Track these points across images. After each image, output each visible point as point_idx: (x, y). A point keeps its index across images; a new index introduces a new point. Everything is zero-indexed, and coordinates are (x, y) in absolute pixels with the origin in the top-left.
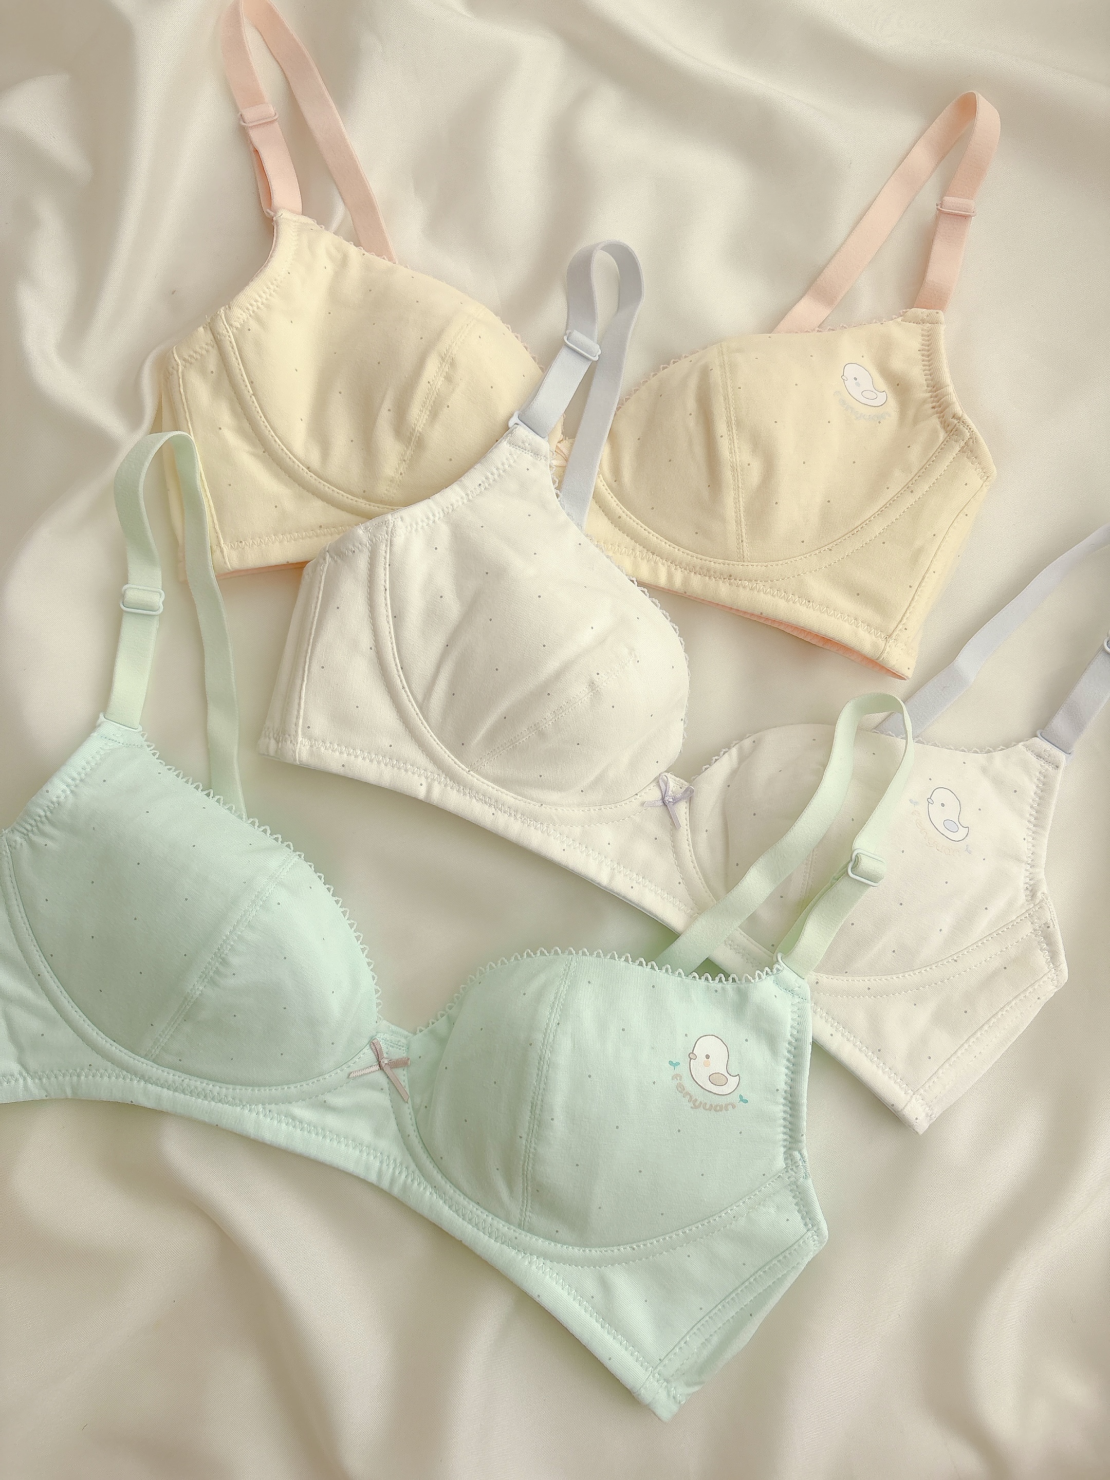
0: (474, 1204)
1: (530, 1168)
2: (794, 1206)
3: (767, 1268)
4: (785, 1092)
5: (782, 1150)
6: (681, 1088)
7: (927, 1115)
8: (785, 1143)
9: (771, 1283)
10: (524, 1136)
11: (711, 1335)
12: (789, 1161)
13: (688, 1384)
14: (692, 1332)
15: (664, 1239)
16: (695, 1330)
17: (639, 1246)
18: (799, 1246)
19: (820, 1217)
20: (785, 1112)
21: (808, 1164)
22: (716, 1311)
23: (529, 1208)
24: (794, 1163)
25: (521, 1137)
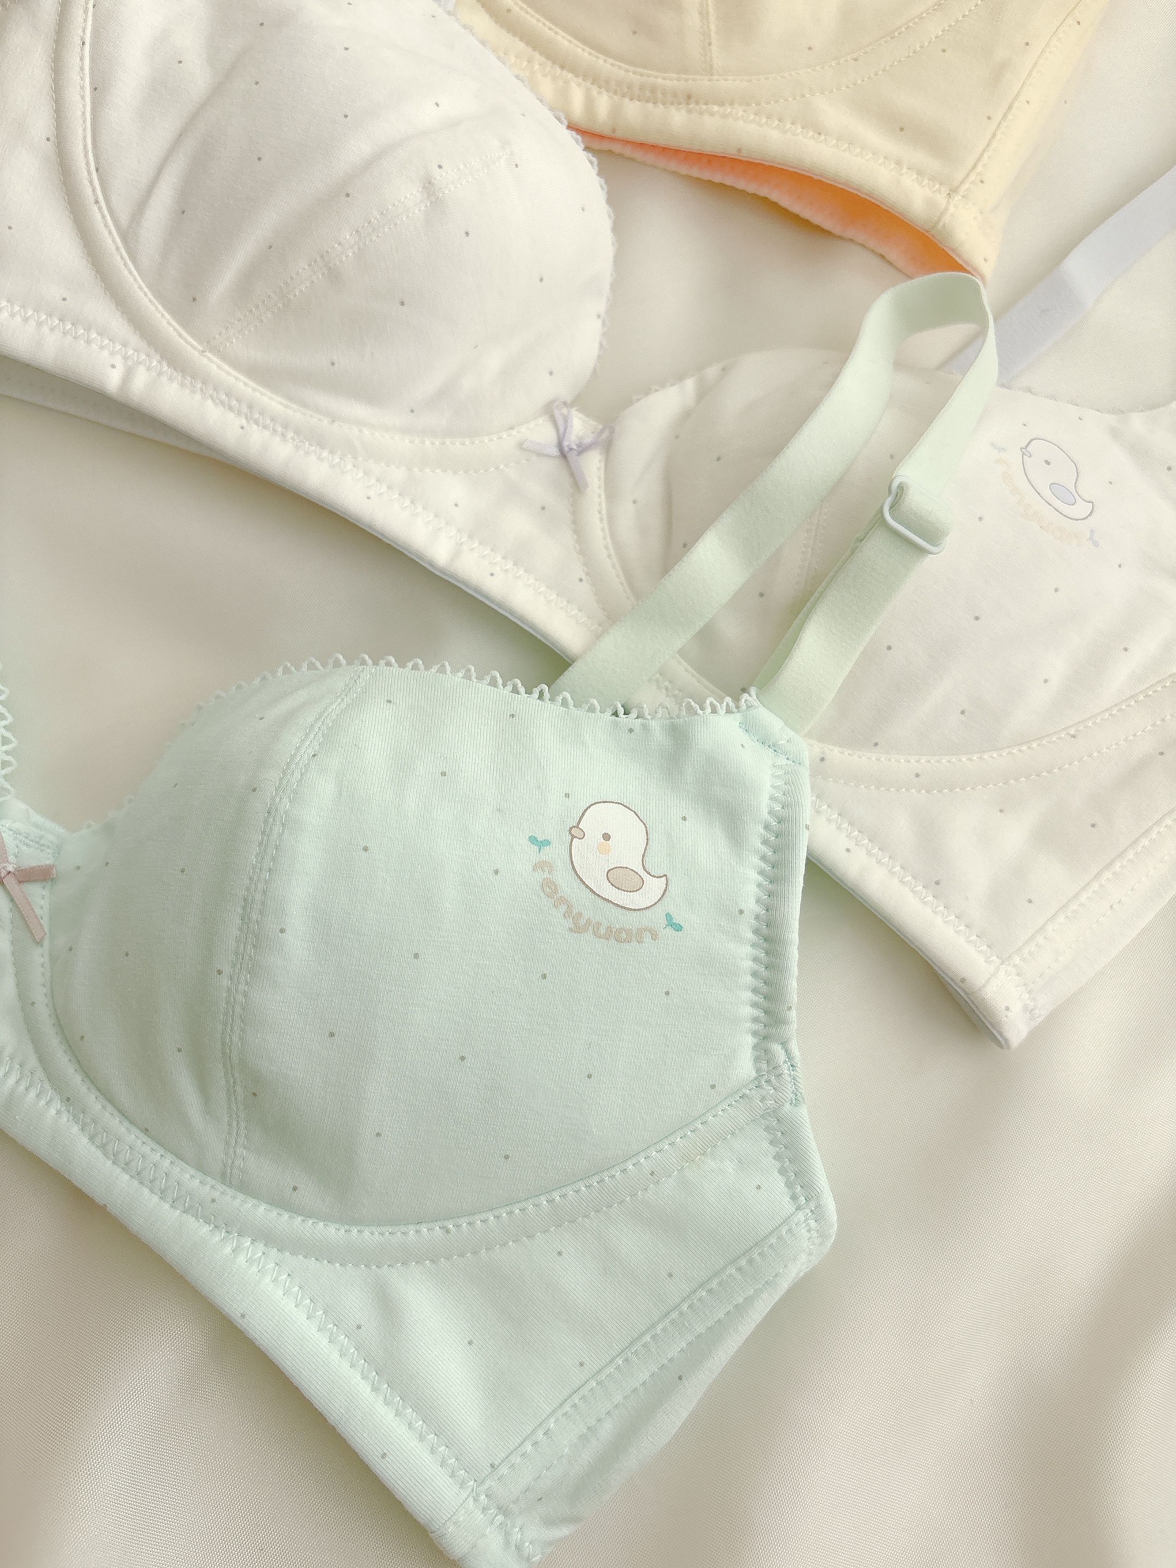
0: (138, 1131)
1: (235, 1039)
2: (773, 1161)
3: (714, 1284)
4: (757, 917)
5: (750, 1040)
6: (550, 888)
7: (1025, 1008)
8: (756, 1027)
9: (721, 1315)
10: (227, 969)
11: (599, 1420)
12: (764, 1066)
13: (549, 1522)
14: (559, 1413)
15: (510, 1213)
16: (567, 1408)
17: (458, 1226)
18: (780, 1238)
19: (823, 1182)
20: (756, 959)
21: (800, 1073)
22: (611, 1370)
23: (242, 1140)
24: (774, 1068)
25: (220, 972)
